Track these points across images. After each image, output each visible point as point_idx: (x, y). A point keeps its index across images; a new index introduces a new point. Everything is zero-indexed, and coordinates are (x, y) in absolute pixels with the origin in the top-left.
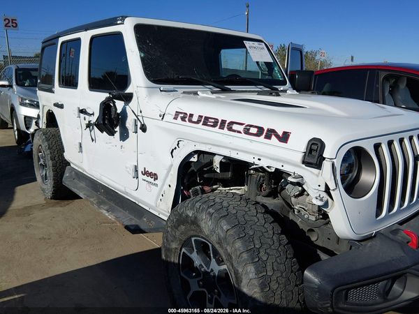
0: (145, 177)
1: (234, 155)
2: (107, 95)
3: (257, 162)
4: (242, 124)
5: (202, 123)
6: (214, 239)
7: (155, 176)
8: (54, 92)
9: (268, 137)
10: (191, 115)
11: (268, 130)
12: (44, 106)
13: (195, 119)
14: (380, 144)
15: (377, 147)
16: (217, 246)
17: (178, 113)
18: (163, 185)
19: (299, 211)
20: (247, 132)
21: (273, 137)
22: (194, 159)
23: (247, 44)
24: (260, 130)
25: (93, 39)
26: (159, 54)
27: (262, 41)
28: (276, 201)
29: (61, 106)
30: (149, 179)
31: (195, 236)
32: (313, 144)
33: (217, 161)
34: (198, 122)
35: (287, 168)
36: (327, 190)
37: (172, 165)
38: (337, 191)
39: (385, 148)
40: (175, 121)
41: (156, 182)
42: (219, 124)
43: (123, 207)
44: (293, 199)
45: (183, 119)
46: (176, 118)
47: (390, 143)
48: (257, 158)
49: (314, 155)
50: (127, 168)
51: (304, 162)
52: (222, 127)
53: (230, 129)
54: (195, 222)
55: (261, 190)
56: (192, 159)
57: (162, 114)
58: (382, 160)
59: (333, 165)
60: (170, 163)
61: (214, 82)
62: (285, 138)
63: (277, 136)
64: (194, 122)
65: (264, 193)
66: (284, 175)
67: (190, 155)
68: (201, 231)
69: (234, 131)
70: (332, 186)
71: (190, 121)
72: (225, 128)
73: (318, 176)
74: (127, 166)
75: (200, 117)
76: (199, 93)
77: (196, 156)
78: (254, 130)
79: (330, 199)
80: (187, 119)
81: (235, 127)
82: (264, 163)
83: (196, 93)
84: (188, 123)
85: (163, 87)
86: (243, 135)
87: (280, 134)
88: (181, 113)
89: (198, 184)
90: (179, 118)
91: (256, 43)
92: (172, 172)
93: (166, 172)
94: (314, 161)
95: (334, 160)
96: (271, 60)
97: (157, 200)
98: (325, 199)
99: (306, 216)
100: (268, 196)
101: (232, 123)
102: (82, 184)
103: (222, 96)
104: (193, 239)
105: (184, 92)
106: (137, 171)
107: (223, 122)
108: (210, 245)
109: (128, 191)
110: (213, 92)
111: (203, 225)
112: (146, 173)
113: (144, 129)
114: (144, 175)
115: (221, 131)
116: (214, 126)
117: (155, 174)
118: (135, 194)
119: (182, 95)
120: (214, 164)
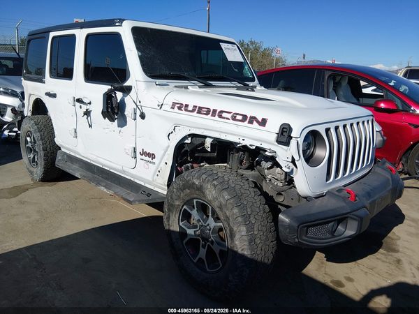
0: (143, 157)
1: (223, 137)
2: (110, 87)
3: (242, 142)
4: (230, 113)
5: (196, 111)
6: (216, 204)
7: (153, 156)
8: (44, 83)
9: (251, 122)
10: (187, 106)
11: (251, 117)
12: (30, 95)
13: (190, 108)
14: (330, 128)
15: (328, 130)
16: (217, 210)
17: (174, 104)
18: (160, 162)
19: (270, 180)
20: (234, 118)
21: (255, 122)
22: (188, 141)
23: (223, 46)
24: (245, 117)
25: (88, 36)
26: (153, 53)
27: (234, 43)
28: (253, 172)
29: (54, 96)
30: (147, 158)
31: (197, 198)
32: (283, 128)
33: (208, 142)
34: (193, 111)
35: (264, 146)
36: (293, 161)
37: (169, 146)
38: (300, 162)
39: (333, 131)
40: (172, 110)
41: (154, 160)
42: (211, 113)
43: (119, 185)
44: (266, 171)
45: (180, 108)
46: (173, 108)
47: (337, 128)
48: (241, 139)
49: (284, 135)
50: (125, 149)
51: (277, 141)
52: (213, 115)
53: (220, 117)
54: (200, 189)
55: (241, 165)
56: (186, 141)
57: (160, 104)
58: (331, 140)
59: (298, 143)
60: (167, 145)
61: (198, 78)
62: (263, 123)
63: (258, 122)
64: (190, 111)
65: (244, 166)
66: (261, 152)
67: (185, 138)
68: (205, 196)
69: (224, 118)
70: (296, 158)
71: (186, 110)
72: (216, 116)
73: (286, 151)
74: (126, 147)
75: (195, 107)
76: (189, 87)
77: (190, 139)
78: (239, 117)
79: (295, 168)
80: (183, 109)
81: (224, 115)
82: (247, 143)
83: (186, 88)
84: (184, 112)
85: (158, 81)
86: (231, 121)
87: (260, 120)
88: (178, 104)
89: (189, 162)
90: (176, 108)
91: (230, 45)
92: (168, 152)
93: (163, 152)
94: (284, 140)
95: (298, 139)
96: (242, 60)
97: (154, 176)
98: (291, 168)
99: (275, 183)
100: (247, 169)
101: (222, 112)
102: (76, 166)
103: (208, 90)
104: (195, 201)
105: (175, 86)
106: (135, 152)
107: (215, 111)
108: (210, 207)
109: (125, 169)
110: (200, 87)
111: (207, 192)
112: (144, 153)
113: (143, 116)
114: (142, 155)
115: (213, 118)
116: (207, 114)
117: (153, 154)
118: (133, 172)
119: (175, 89)
120: (206, 145)
